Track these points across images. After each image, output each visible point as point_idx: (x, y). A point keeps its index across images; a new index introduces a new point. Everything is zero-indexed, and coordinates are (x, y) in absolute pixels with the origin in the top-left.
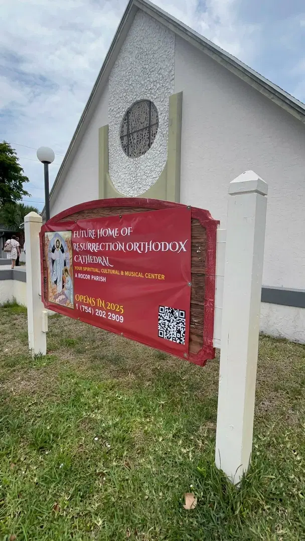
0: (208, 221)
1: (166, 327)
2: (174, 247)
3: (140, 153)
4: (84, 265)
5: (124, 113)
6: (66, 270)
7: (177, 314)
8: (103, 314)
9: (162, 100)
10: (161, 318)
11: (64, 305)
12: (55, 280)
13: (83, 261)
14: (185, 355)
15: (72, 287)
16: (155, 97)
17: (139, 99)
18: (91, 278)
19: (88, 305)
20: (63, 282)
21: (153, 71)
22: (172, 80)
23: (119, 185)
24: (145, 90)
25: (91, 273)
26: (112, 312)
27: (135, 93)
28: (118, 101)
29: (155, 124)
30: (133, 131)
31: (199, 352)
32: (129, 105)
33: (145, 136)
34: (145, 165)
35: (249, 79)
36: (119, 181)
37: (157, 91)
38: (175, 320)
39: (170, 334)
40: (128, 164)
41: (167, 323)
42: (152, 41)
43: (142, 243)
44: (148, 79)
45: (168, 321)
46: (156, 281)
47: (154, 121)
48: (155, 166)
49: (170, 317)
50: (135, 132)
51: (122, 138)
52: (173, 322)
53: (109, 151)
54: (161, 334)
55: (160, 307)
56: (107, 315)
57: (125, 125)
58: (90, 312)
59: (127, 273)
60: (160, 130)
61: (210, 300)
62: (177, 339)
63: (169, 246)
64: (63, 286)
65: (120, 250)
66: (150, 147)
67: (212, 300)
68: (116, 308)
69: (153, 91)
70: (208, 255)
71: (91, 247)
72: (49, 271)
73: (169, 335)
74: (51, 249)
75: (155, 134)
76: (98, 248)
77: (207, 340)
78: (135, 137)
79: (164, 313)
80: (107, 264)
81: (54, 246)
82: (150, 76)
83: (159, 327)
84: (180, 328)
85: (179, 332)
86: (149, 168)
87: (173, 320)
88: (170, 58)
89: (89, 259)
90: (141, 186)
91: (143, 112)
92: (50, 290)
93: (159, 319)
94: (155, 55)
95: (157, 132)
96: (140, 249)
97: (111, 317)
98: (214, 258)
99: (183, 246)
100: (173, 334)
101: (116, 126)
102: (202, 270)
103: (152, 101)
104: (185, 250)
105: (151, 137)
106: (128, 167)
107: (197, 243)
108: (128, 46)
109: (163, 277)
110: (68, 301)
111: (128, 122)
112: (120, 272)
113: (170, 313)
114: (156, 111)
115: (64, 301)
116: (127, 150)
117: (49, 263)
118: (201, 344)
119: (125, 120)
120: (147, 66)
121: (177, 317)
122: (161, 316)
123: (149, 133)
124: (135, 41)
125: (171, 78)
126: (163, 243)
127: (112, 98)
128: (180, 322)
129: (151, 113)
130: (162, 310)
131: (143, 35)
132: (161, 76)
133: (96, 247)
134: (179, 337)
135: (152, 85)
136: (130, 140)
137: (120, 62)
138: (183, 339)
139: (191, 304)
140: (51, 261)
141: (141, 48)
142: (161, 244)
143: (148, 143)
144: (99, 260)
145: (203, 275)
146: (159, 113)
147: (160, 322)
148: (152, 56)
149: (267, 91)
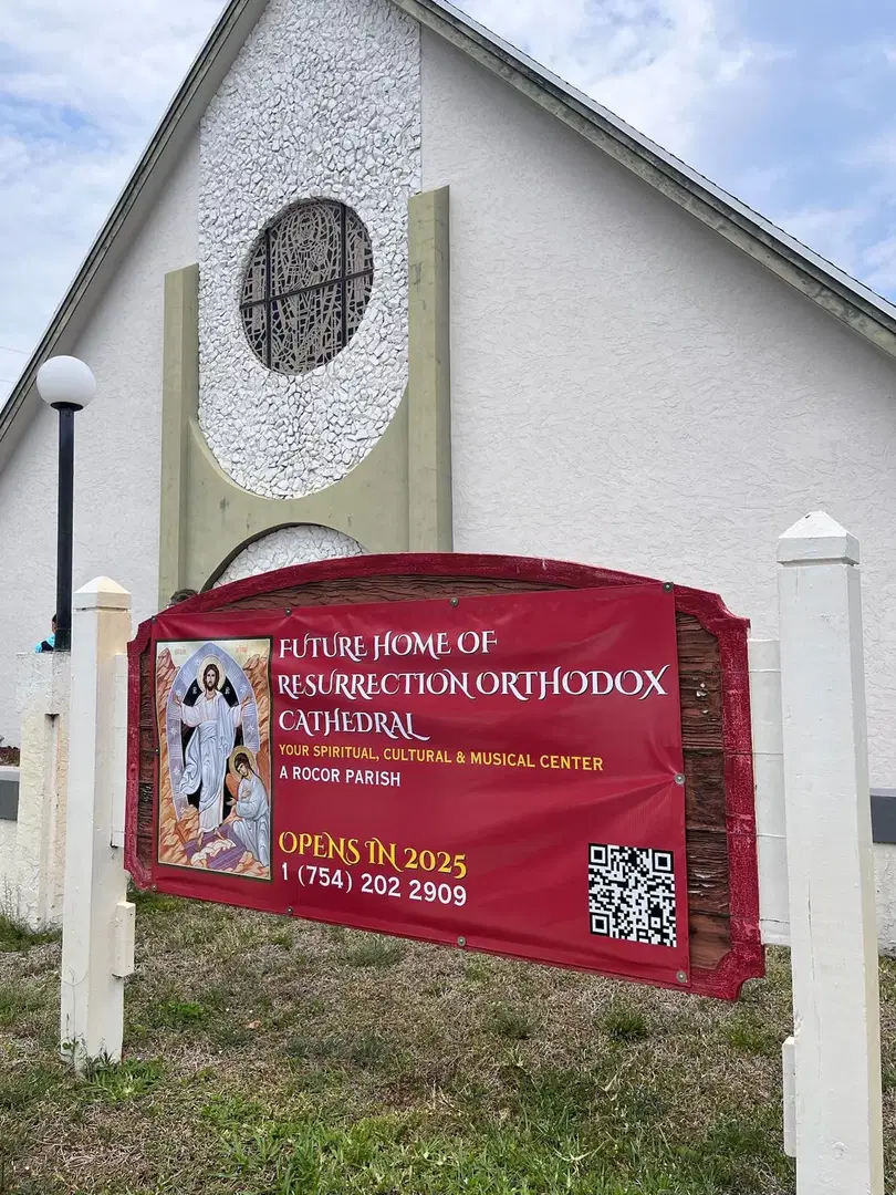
0: (721, 620)
1: (616, 901)
2: (629, 683)
3: (312, 359)
4: (319, 739)
5: (255, 234)
6: (242, 759)
7: (648, 862)
8: (390, 885)
9: (383, 205)
10: (598, 879)
11: (229, 871)
12: (193, 791)
13: (311, 727)
14: (682, 976)
15: (265, 808)
16: (362, 194)
17: (306, 195)
18: (342, 776)
19: (334, 864)
20: (227, 795)
21: (351, 119)
22: (413, 151)
23: (236, 457)
24: (327, 172)
25: (342, 764)
26: (422, 876)
27: (292, 178)
28: (234, 195)
29: (359, 275)
30: (287, 290)
31: (723, 959)
32: (272, 211)
33: (326, 308)
34: (331, 399)
35: (651, 172)
36: (235, 445)
37: (368, 178)
38: (642, 879)
39: (630, 922)
40: (270, 392)
41: (617, 890)
42: (346, 35)
43: (528, 674)
44: (337, 140)
45: (620, 884)
46: (575, 775)
47: (359, 267)
48: (363, 403)
49: (625, 874)
50: (292, 293)
51: (246, 309)
52: (636, 887)
53: (201, 348)
54: (599, 924)
55: (593, 848)
56: (405, 889)
57: (257, 271)
58: (340, 884)
59: (476, 758)
60: (379, 295)
61: (742, 817)
62: (651, 932)
63: (615, 683)
64: (227, 810)
65: (453, 692)
66: (344, 344)
67: (748, 817)
68: (439, 864)
69: (352, 176)
70: (727, 703)
71: (349, 687)
72: (165, 764)
73: (625, 924)
74: (182, 695)
75: (360, 304)
76: (374, 689)
77: (742, 925)
78: (294, 309)
79: (606, 865)
80: (408, 732)
81: (195, 684)
82: (342, 131)
83: (593, 904)
84: (660, 900)
85: (657, 912)
86: (343, 407)
87: (637, 881)
88: (405, 86)
89: (339, 721)
90: (315, 464)
91: (319, 235)
92: (167, 825)
93: (593, 883)
94: (358, 75)
95: (367, 299)
96: (522, 691)
97: (421, 893)
98: (746, 708)
99: (655, 682)
100: (638, 921)
101: (226, 271)
102: (714, 742)
103: (349, 203)
104: (661, 691)
105: (348, 311)
106: (269, 401)
107: (696, 672)
108: (269, 39)
109: (598, 763)
110: (246, 857)
111: (267, 262)
112: (452, 756)
113: (627, 862)
114: (363, 234)
115: (231, 856)
116: (264, 346)
117: (169, 736)
118: (724, 941)
119: (260, 254)
120: (332, 103)
121: (648, 872)
122: (598, 873)
123: (342, 298)
124: (290, 28)
125: (412, 145)
126: (595, 674)
127: (214, 185)
128: (658, 884)
129: (348, 240)
130: (598, 855)
131: (318, 14)
132: (378, 136)
133: (365, 686)
134: (658, 926)
135: (350, 160)
136: (276, 316)
137: (240, 79)
138: (670, 931)
139: (687, 831)
140: (176, 731)
141: (310, 49)
142: (590, 678)
143: (338, 328)
144: (378, 722)
145: (720, 753)
146: (375, 244)
147: (594, 890)
148: (346, 77)
149: (703, 205)
